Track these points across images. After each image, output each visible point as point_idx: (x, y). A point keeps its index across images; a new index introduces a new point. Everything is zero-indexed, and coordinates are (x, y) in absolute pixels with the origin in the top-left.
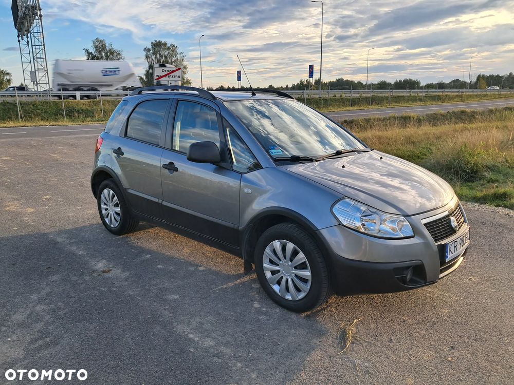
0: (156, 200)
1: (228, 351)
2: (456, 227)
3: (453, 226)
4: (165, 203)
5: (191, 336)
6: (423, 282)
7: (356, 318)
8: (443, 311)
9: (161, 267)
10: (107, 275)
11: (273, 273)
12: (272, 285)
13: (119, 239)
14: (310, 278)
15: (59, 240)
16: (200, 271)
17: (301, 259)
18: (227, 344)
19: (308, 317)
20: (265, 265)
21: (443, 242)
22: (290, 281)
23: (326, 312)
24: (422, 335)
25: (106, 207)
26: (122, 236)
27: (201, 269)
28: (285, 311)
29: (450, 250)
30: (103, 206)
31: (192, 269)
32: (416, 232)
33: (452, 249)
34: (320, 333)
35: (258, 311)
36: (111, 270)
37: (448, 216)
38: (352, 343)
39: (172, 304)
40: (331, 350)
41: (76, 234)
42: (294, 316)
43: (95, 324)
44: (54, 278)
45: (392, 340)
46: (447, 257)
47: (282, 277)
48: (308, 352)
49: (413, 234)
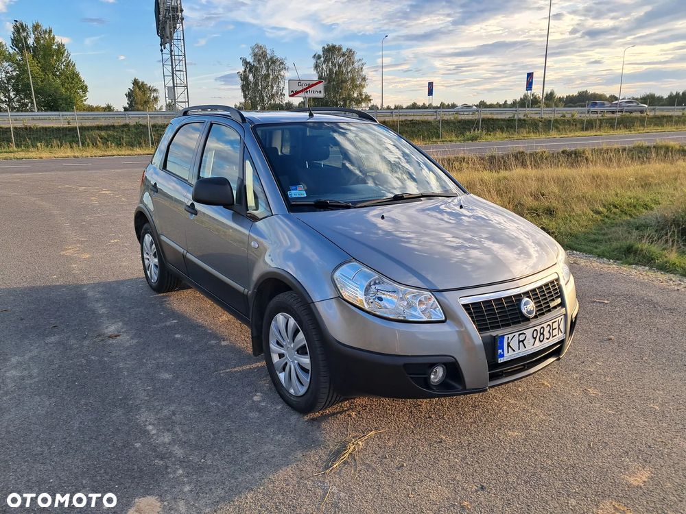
0: (181, 250)
1: (178, 451)
2: (530, 312)
3: (524, 311)
4: (189, 255)
5: (150, 427)
6: (461, 388)
7: (376, 429)
8: (510, 433)
9: (179, 336)
10: (111, 341)
11: (281, 356)
12: (278, 373)
13: (156, 298)
14: (309, 367)
15: (90, 294)
16: (221, 346)
17: (301, 341)
18: (183, 444)
19: (313, 420)
20: (271, 345)
21: (494, 333)
22: (292, 366)
23: (341, 417)
24: (452, 464)
25: (148, 257)
26: (162, 295)
27: (223, 343)
28: (287, 409)
29: (509, 345)
30: (145, 256)
31: (213, 342)
32: (449, 316)
33: (514, 344)
34: (314, 444)
36: (119, 336)
37: (519, 295)
38: (345, 463)
39: (157, 385)
40: (309, 469)
41: (111, 291)
42: (294, 418)
43: (54, 400)
44: (52, 339)
45: (403, 466)
46: (502, 356)
47: (286, 363)
48: (277, 467)
49: (444, 319)
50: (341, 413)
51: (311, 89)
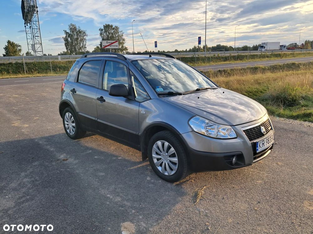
0: (94, 119)
1: (128, 204)
2: (264, 132)
3: (262, 132)
4: (99, 120)
5: (109, 195)
6: (243, 164)
7: (205, 186)
8: (258, 182)
9: (97, 157)
10: (65, 162)
11: (158, 159)
12: (157, 167)
13: (75, 142)
14: (177, 162)
15: (41, 142)
16: (119, 159)
17: (172, 151)
18: (128, 200)
19: (177, 185)
20: (153, 155)
21: (255, 141)
22: (167, 164)
23: (188, 182)
24: (242, 195)
25: (68, 123)
26: (76, 140)
27: (119, 158)
28: (164, 182)
29: (260, 146)
30: (66, 123)
31: (114, 158)
32: (238, 135)
33: (261, 145)
34: (183, 194)
35: (149, 182)
36: (68, 159)
37: (259, 126)
38: (201, 200)
39: (100, 178)
40: (188, 204)
41: (50, 139)
42: (169, 185)
43: (55, 189)
44: (36, 163)
45: (224, 198)
46: (258, 150)
47: (163, 162)
48: (174, 205)
49: (236, 136)
50: (188, 181)
51: (112, 45)
